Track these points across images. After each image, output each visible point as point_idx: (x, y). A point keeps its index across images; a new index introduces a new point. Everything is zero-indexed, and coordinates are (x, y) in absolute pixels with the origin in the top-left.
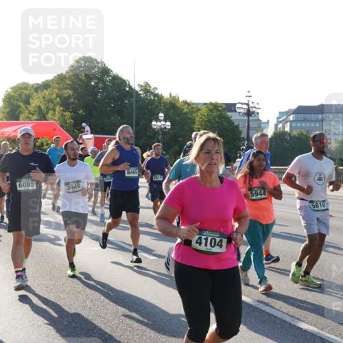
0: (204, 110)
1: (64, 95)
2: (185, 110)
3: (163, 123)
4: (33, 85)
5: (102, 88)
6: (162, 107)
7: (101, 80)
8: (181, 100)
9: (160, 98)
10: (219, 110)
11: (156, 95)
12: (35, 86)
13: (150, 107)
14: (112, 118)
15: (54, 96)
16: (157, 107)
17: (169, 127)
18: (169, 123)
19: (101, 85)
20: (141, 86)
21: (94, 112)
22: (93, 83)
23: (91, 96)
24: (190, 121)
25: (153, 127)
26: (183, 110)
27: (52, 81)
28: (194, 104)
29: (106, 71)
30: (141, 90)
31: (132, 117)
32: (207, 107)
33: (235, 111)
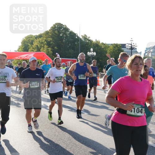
0: (111, 47)
1: (48, 40)
2: (103, 47)
3: (92, 53)
4: (34, 36)
5: (65, 37)
6: (92, 46)
7: (64, 33)
8: (101, 42)
9: (91, 41)
10: (118, 47)
11: (90, 40)
12: (35, 37)
13: (87, 46)
14: (70, 51)
15: (44, 41)
16: (90, 45)
17: (95, 55)
18: (95, 53)
19: (65, 36)
20: (83, 36)
21: (62, 48)
22: (61, 35)
23: (60, 41)
24: (105, 52)
25: (88, 55)
26: (102, 47)
27: (43, 34)
28: (106, 44)
29: (66, 29)
30: (83, 38)
32: (113, 46)
33: (125, 48)
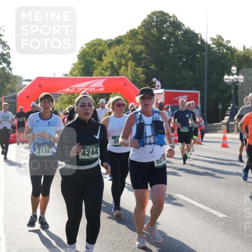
1: (136, 51)
3: (236, 76)
4: (106, 42)
5: (174, 43)
6: (235, 61)
7: (172, 34)
9: (232, 51)
11: (229, 49)
12: (108, 42)
13: (222, 61)
14: (183, 72)
15: (126, 52)
16: (230, 60)
19: (173, 40)
20: (214, 39)
21: (166, 67)
22: (164, 38)
25: (225, 81)
27: (125, 36)
29: (177, 25)
30: (214, 43)
31: (204, 71)
